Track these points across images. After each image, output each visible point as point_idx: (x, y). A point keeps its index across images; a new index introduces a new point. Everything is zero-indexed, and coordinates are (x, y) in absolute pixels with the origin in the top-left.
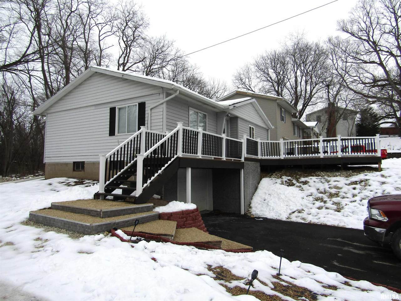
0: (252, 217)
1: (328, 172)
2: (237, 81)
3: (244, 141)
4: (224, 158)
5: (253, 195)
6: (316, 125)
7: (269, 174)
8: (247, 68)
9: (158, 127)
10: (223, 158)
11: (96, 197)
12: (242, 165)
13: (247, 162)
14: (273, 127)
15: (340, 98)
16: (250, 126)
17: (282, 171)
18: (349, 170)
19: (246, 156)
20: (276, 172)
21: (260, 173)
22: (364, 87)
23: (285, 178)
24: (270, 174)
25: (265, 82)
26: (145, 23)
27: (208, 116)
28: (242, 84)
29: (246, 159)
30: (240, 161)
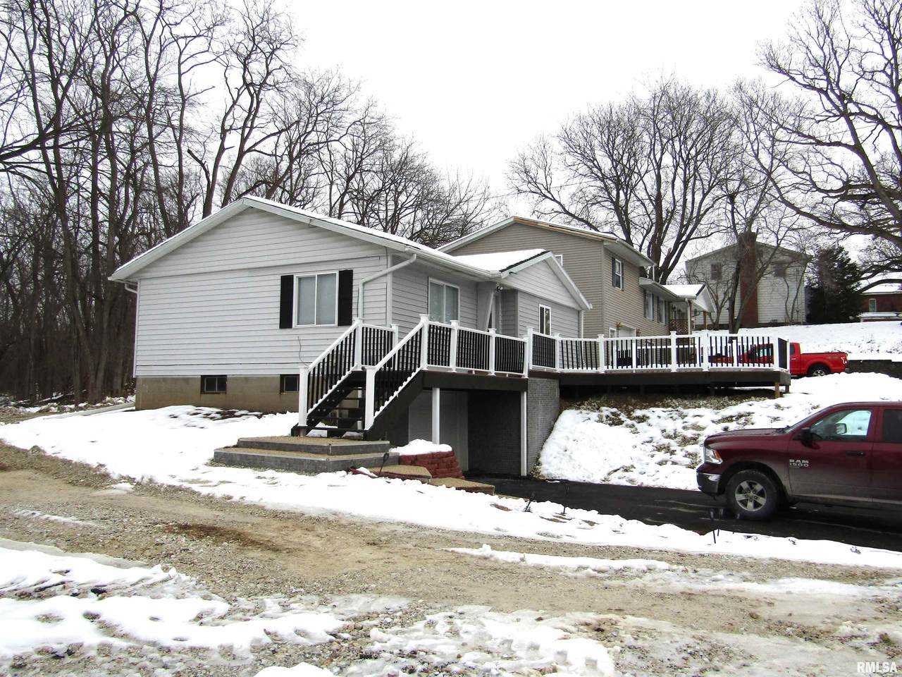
0: (541, 478)
1: (686, 399)
2: (516, 176)
3: (527, 339)
4: (492, 371)
5: (545, 441)
6: (697, 294)
7: (576, 402)
8: (541, 143)
9: (377, 317)
10: (490, 373)
11: (295, 432)
12: (524, 385)
13: (533, 379)
14: (590, 306)
15: (764, 224)
16: (541, 305)
17: (601, 397)
18: (724, 396)
19: (531, 369)
20: (590, 400)
21: (558, 400)
22: (823, 198)
23: (606, 411)
24: (578, 403)
25: (586, 179)
26: (296, 38)
27: (461, 290)
28: (529, 182)
29: (531, 373)
30: (521, 376)
